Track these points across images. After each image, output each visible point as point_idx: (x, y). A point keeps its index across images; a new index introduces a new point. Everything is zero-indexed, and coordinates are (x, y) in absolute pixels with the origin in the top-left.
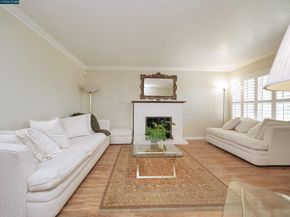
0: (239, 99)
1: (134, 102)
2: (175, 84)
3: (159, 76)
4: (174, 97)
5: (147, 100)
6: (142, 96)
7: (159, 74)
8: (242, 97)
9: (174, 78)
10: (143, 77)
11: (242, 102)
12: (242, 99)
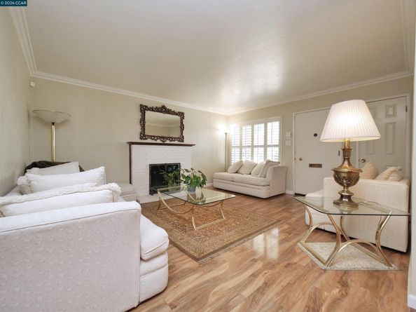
0: (238, 143)
1: (131, 144)
2: (182, 123)
3: (163, 110)
4: (181, 139)
5: (149, 141)
6: (143, 135)
7: (163, 107)
8: (241, 142)
9: (181, 115)
10: (144, 109)
11: (241, 147)
12: (241, 144)
